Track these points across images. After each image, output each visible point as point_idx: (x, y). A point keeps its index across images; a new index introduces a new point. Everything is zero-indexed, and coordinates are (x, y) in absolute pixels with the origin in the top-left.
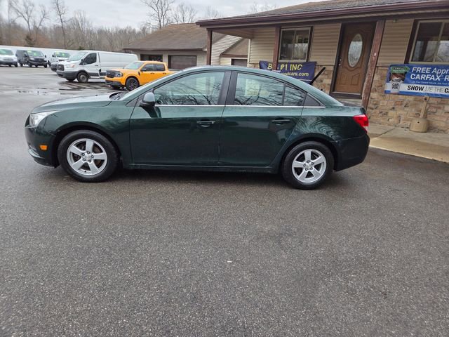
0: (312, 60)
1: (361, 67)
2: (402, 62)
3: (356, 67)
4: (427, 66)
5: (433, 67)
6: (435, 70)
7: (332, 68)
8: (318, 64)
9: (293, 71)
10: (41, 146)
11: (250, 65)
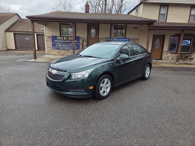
0: (77, 35)
1: (96, 39)
2: (109, 37)
3: (95, 38)
4: (116, 38)
5: (118, 38)
6: (119, 39)
7: (86, 39)
8: (80, 37)
9: (70, 40)
10: (89, 88)
11: (46, 37)
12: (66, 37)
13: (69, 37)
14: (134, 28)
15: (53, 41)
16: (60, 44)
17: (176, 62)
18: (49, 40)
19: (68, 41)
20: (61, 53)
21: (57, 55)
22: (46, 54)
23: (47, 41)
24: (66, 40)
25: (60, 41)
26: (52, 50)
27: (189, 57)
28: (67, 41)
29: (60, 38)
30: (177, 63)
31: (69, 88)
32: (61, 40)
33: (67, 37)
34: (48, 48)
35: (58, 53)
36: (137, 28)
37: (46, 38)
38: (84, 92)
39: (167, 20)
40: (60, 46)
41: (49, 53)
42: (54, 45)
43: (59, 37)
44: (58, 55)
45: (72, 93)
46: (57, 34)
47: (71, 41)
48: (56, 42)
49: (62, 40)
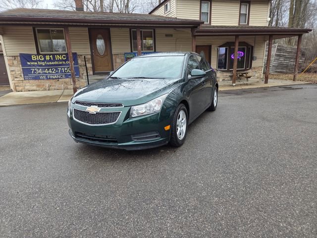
0: (73, 51)
1: (107, 56)
3: (104, 56)
5: (144, 53)
7: (90, 57)
8: (78, 54)
9: (59, 60)
10: (165, 128)
11: (8, 57)
12: (50, 55)
13: (57, 54)
14: (167, 35)
15: (23, 64)
16: (39, 69)
17: (233, 83)
18: (15, 62)
19: (56, 63)
20: (43, 85)
21: (37, 90)
22: (12, 91)
23: (10, 66)
24: (50, 60)
25: (40, 63)
26: (24, 81)
27: (244, 75)
28: (53, 63)
29: (38, 58)
30: (234, 85)
31: (130, 135)
32: (40, 61)
33: (53, 55)
34: (16, 79)
35: (38, 86)
36: (171, 36)
37: (9, 60)
38: (156, 136)
39: (212, 22)
40: (39, 73)
41: (17, 88)
42: (26, 72)
43: (36, 55)
44: (39, 90)
45: (135, 142)
46: (31, 50)
47: (60, 63)
48: (30, 66)
49: (42, 61)
